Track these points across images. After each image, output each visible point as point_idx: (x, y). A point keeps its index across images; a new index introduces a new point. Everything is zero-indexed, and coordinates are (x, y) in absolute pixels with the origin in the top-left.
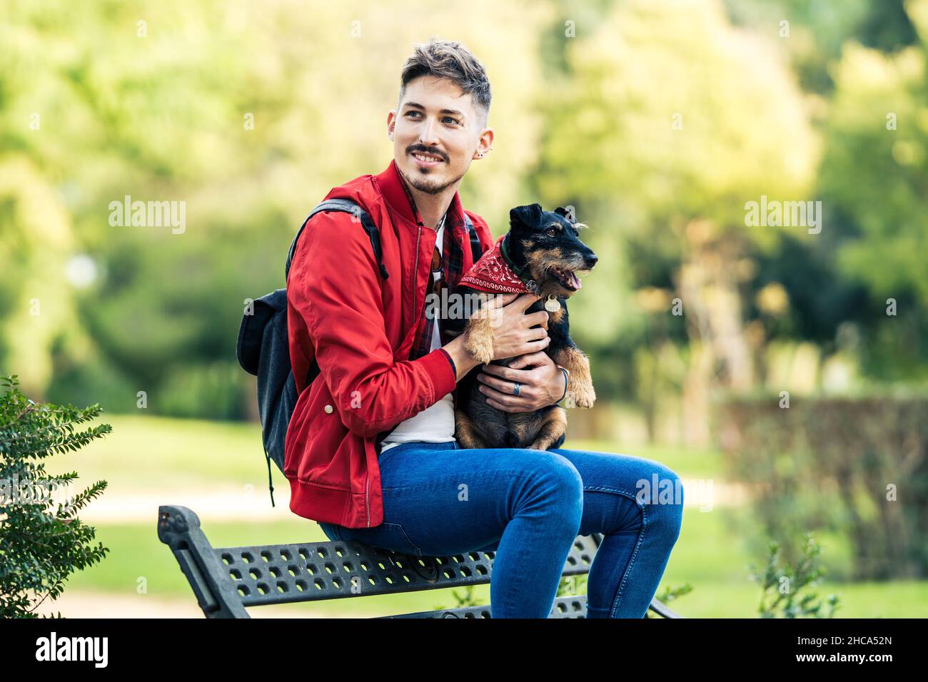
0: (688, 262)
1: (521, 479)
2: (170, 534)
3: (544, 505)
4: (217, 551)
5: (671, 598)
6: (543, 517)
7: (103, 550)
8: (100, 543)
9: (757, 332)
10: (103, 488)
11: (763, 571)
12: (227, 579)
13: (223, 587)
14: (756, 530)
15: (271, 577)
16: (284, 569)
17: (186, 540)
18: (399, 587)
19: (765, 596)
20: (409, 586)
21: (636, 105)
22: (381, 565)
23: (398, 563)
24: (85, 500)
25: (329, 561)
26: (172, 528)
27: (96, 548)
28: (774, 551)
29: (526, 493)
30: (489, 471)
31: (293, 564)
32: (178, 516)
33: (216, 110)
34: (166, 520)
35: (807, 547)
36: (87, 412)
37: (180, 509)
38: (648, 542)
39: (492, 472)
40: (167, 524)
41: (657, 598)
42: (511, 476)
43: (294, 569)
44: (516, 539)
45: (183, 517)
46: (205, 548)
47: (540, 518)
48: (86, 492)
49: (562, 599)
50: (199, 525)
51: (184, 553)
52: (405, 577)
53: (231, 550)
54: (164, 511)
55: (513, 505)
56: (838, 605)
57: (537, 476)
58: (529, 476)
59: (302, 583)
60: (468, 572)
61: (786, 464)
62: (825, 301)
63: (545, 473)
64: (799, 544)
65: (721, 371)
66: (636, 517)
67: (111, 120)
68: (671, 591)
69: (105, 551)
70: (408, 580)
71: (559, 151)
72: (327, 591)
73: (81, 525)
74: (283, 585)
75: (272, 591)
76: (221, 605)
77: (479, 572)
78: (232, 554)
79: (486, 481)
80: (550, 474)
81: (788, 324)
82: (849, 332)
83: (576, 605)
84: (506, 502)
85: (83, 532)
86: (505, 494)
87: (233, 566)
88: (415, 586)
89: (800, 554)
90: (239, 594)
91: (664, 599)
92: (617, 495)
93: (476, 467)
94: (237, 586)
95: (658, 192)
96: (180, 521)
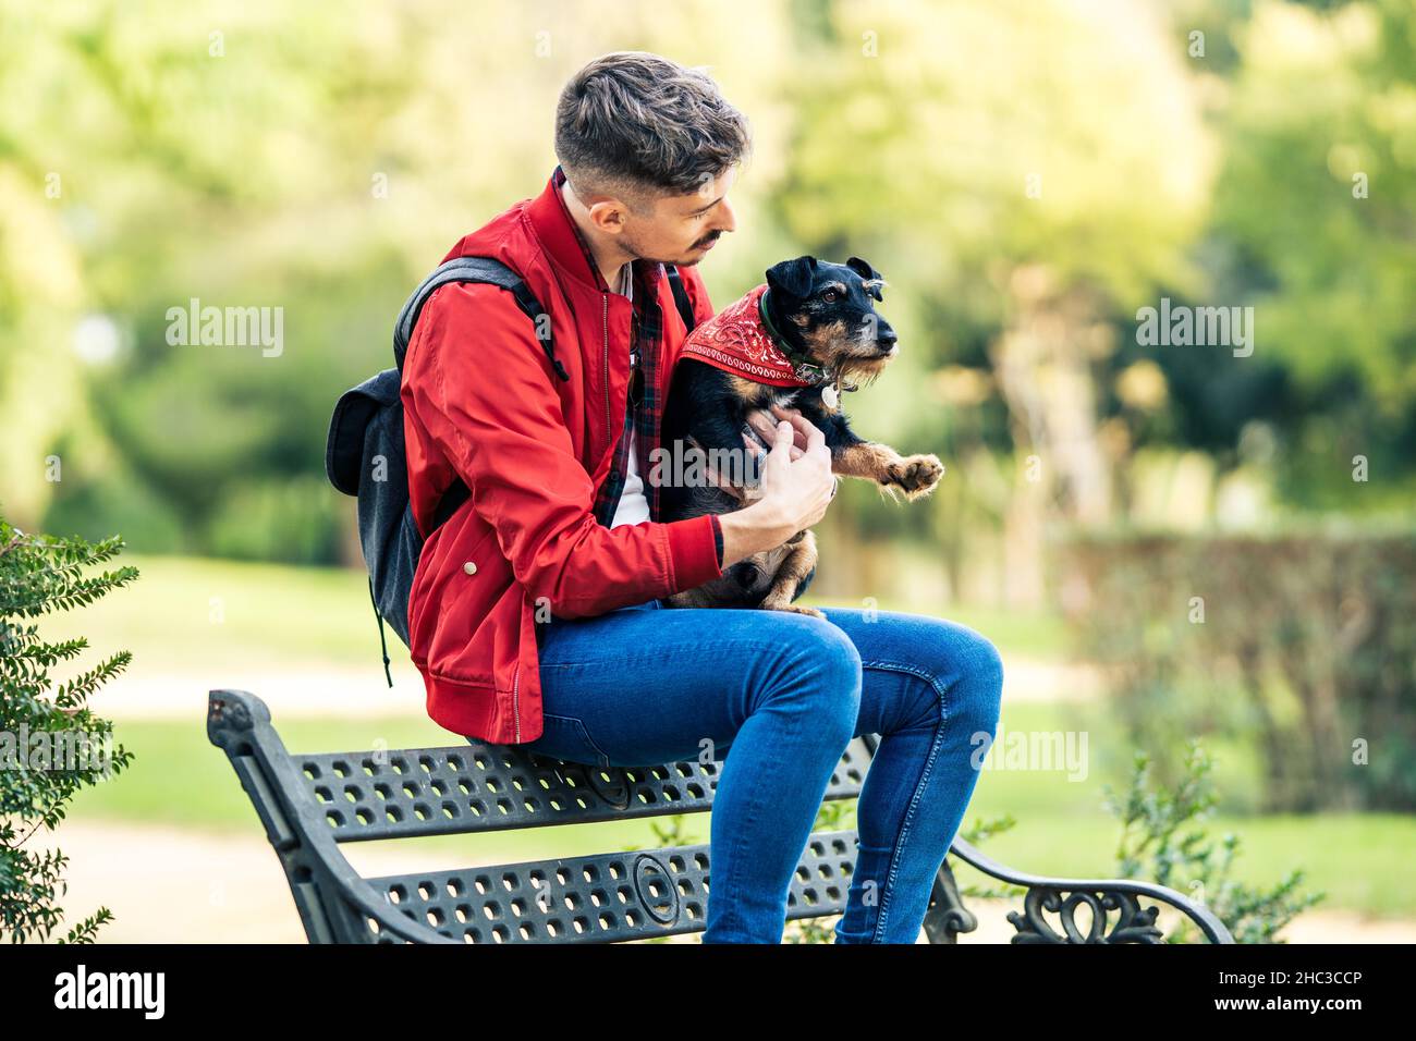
0: (1014, 328)
1: (769, 655)
2: (225, 732)
3: (802, 695)
4: (295, 759)
5: (982, 835)
6: (800, 713)
7: (124, 756)
8: (121, 746)
9: (1117, 435)
10: (126, 662)
11: (1124, 796)
12: (311, 801)
13: (304, 814)
14: (1115, 735)
15: (376, 797)
16: (396, 787)
17: (250, 742)
18: (570, 816)
19: (1127, 835)
20: (587, 814)
21: (935, 90)
22: (543, 782)
23: (569, 780)
24: (98, 681)
25: (464, 776)
26: (229, 723)
27: (114, 753)
28: (1141, 767)
29: (776, 676)
30: (721, 641)
31: (410, 779)
32: (238, 706)
33: (300, 97)
34: (219, 712)
35: (1191, 761)
36: (101, 549)
37: (241, 695)
38: (949, 745)
39: (724, 644)
40: (222, 718)
41: (962, 836)
42: (753, 651)
43: (412, 787)
44: (756, 745)
45: (245, 706)
46: (277, 755)
47: (795, 713)
48: (99, 668)
49: (818, 837)
50: (269, 719)
51: (246, 761)
52: (579, 801)
53: (317, 757)
54: (217, 698)
55: (754, 696)
56: (1237, 849)
57: (793, 651)
58: (782, 650)
59: (423, 809)
60: (675, 795)
61: (1160, 636)
62: (1221, 390)
63: (805, 647)
64: (1178, 757)
65: (1062, 494)
66: (932, 706)
67: (142, 112)
68: (983, 826)
69: (128, 758)
70: (583, 805)
71: (817, 161)
72: (460, 821)
73: (92, 718)
74: (395, 811)
75: (378, 819)
76: (303, 841)
77: (691, 794)
78: (318, 764)
79: (715, 657)
80: (813, 648)
81: (1166, 424)
82: (1259, 437)
83: (839, 846)
84: (744, 690)
85: (94, 728)
86: (743, 677)
87: (320, 782)
88: (594, 814)
89: (1180, 771)
90: (328, 824)
91: (972, 838)
92: (904, 675)
93: (700, 635)
94: (325, 812)
95: (970, 222)
96: (241, 714)
